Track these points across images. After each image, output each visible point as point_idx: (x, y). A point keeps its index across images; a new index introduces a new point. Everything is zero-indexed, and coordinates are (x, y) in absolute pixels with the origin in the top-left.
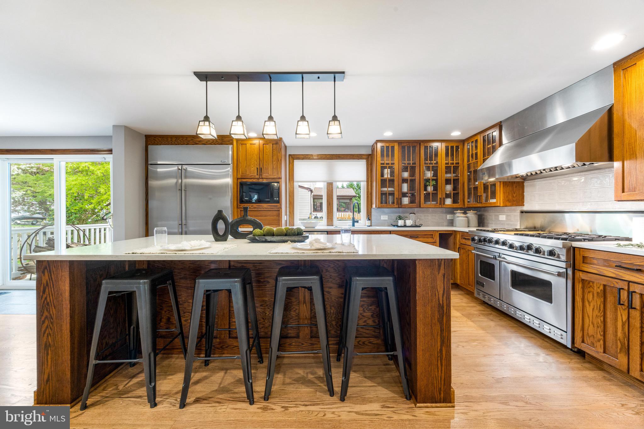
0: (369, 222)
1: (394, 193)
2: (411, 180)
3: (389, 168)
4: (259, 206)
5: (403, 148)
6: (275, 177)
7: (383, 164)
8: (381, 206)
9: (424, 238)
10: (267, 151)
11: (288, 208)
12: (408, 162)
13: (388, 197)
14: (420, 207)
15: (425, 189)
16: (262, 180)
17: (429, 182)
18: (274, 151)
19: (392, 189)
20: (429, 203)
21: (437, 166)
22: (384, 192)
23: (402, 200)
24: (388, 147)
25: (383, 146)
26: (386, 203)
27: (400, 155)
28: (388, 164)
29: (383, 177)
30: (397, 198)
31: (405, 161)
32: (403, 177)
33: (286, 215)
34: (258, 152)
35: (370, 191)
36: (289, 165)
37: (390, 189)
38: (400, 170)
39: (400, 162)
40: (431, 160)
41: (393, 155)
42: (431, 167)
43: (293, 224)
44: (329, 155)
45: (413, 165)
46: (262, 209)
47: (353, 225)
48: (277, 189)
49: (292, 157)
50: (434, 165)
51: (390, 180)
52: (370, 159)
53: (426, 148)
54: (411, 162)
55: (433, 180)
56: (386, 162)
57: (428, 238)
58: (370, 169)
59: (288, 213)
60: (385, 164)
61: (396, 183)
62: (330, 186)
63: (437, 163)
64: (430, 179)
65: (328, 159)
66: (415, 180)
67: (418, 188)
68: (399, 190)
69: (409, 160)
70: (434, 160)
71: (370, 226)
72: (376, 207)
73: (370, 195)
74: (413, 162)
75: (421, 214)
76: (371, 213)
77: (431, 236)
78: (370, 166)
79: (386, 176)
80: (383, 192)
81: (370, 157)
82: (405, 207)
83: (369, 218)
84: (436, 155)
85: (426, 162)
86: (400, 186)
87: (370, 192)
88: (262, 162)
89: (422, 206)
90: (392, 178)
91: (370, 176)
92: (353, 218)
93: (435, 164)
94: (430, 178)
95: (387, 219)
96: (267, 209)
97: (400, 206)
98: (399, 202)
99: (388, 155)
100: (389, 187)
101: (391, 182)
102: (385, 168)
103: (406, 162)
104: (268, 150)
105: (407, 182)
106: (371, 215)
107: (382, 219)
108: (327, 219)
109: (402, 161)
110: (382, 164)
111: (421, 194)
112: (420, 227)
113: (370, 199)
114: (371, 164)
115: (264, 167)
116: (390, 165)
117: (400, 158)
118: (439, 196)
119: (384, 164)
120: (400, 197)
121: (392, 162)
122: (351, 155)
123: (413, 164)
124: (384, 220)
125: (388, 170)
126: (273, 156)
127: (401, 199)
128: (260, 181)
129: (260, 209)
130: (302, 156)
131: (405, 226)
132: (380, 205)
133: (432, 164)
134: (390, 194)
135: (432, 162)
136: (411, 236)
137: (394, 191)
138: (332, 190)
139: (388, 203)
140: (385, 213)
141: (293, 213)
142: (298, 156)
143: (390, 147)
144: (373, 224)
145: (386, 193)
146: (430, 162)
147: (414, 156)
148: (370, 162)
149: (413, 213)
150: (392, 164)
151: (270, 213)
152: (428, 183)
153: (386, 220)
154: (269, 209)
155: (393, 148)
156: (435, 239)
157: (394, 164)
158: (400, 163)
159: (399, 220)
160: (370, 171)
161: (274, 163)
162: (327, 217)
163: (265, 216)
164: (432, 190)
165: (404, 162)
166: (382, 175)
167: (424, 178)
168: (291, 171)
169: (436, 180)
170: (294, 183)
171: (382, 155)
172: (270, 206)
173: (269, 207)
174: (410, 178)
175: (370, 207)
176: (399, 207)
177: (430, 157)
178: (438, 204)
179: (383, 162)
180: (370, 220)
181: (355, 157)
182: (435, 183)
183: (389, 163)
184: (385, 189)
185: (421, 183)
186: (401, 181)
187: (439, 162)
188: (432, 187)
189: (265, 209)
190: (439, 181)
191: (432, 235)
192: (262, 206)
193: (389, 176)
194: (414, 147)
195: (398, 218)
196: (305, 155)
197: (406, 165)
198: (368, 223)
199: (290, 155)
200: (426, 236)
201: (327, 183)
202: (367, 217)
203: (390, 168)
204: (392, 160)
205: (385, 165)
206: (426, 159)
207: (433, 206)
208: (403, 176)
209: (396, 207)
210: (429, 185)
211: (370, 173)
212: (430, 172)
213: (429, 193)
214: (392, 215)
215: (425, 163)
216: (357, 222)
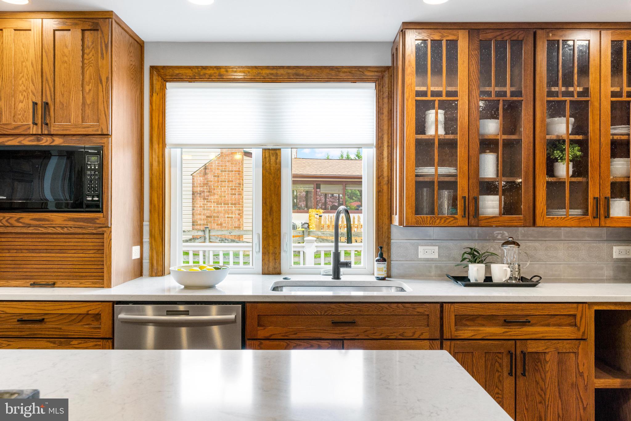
0: (383, 265)
1: (455, 183)
2: (508, 144)
3: (439, 108)
4: (44, 220)
5: (484, 46)
6: (90, 131)
7: (424, 94)
8: (417, 222)
9: (548, 325)
10: (66, 51)
11: (146, 223)
12: (497, 89)
13: (439, 194)
14: (534, 224)
15: (550, 171)
16: (49, 139)
17: (562, 151)
18: (87, 51)
19: (451, 170)
20: (562, 212)
21: (588, 101)
22: (427, 179)
23: (481, 203)
24: (436, 44)
25: (425, 41)
26: (432, 212)
27: (475, 68)
28: (439, 94)
29: (425, 134)
30: (464, 198)
31: (490, 85)
32: (483, 135)
33: (141, 243)
34: (39, 54)
35: (385, 174)
36: (151, 96)
37: (443, 170)
38: (475, 114)
39: (474, 87)
40: (568, 82)
41: (453, 70)
42: (568, 101)
43: (160, 268)
44: (268, 68)
45: (515, 98)
46: (50, 231)
47: (336, 275)
48: (95, 170)
49: (159, 75)
50: (576, 98)
51: (443, 143)
52: (386, 80)
53: (553, 46)
54: (508, 89)
55: (573, 142)
56: (433, 89)
57: (559, 325)
58: (385, 111)
59: (146, 238)
60: (429, 94)
61: (461, 151)
62: (273, 159)
63: (586, 92)
64: (564, 141)
65: (264, 80)
66: (519, 141)
67: (527, 167)
68: (472, 172)
69: (501, 82)
70: (576, 83)
71: (383, 279)
72: (401, 223)
73: (385, 188)
74: (513, 89)
75: (537, 244)
76: (389, 238)
77: (571, 320)
78: (386, 100)
79: (431, 131)
80: (421, 179)
81: (386, 75)
82: (490, 222)
83: (381, 255)
84: (584, 70)
85: (554, 89)
86: (473, 160)
87: (386, 179)
88: (51, 85)
89: (539, 221)
90: (451, 137)
91: (386, 131)
92: (337, 255)
93: (580, 94)
94: (565, 137)
95: (436, 256)
96: (65, 230)
97: (473, 222)
98: (472, 208)
99: (437, 71)
100: (442, 164)
101: (447, 150)
102: (429, 105)
103: (493, 89)
104: (70, 48)
105: (494, 150)
106: (389, 244)
107: (421, 255)
108: (264, 254)
109: (479, 87)
110: (418, 94)
111: (537, 183)
112: (534, 285)
113: (385, 198)
114: (391, 96)
115: (57, 100)
116: (444, 98)
117: (475, 75)
118: (593, 192)
119: (426, 96)
120: (472, 195)
121: (450, 89)
122: (331, 68)
123: (513, 94)
124: (427, 260)
125: (437, 114)
126: (83, 68)
127: (476, 200)
128: (45, 142)
129: (44, 230)
130: (189, 72)
131: (488, 281)
132: (413, 218)
133: (571, 94)
134: (443, 185)
135: (571, 89)
136: (509, 319)
137: (455, 176)
138: (279, 170)
139: (436, 210)
140: (430, 241)
141: (163, 239)
142: (177, 72)
143: (444, 43)
144: (394, 271)
145: (432, 183)
146: (563, 89)
147: (517, 72)
148: (386, 89)
149: (514, 243)
150: (449, 94)
151: (73, 242)
152: (557, 153)
153: (432, 260)
154: (72, 230)
155: (453, 45)
156: (582, 330)
157: (455, 94)
158: (476, 93)
159: (472, 262)
160: (385, 117)
161: (87, 88)
162: (264, 248)
163: (61, 251)
164: (571, 173)
165: (487, 89)
166: (421, 128)
167: (548, 137)
168: (155, 114)
169: (583, 145)
170: (167, 150)
171: (421, 69)
172: (73, 220)
173: (71, 223)
174: (505, 137)
175: (386, 221)
176: (469, 225)
177: (564, 75)
178: (589, 217)
179: (424, 89)
180: (384, 260)
181: (342, 74)
182: (579, 153)
183: (441, 92)
184: (429, 170)
185: (537, 151)
186: (476, 145)
187: (591, 90)
188: (571, 164)
189: (60, 230)
190: (593, 148)
191: (574, 316)
192: (48, 220)
193: (441, 131)
194: (517, 44)
195: (466, 256)
196: (197, 67)
197: (493, 97)
198: (379, 269)
199: (152, 68)
200: (552, 321)
201: (265, 150)
202: (377, 251)
203: (443, 105)
204: (449, 84)
205: (429, 98)
206: (553, 82)
207: (573, 223)
208: (482, 131)
209: (459, 223)
210: (562, 159)
211: (386, 122)
212: (563, 120)
213: (562, 184)
214: (451, 244)
215: (550, 94)
216: (347, 265)
